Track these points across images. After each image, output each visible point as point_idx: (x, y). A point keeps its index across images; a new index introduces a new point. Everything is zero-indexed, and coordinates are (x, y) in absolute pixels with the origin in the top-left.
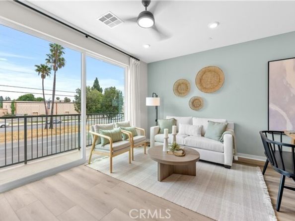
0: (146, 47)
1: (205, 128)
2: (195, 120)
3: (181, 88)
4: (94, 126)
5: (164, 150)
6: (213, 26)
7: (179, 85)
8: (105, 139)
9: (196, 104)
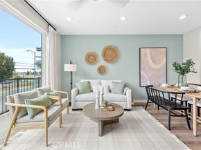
0: (69, 19)
1: (111, 87)
2: (103, 82)
3: (91, 58)
4: (15, 96)
5: (96, 107)
6: (123, 18)
7: (89, 56)
8: (34, 109)
9: (102, 70)
